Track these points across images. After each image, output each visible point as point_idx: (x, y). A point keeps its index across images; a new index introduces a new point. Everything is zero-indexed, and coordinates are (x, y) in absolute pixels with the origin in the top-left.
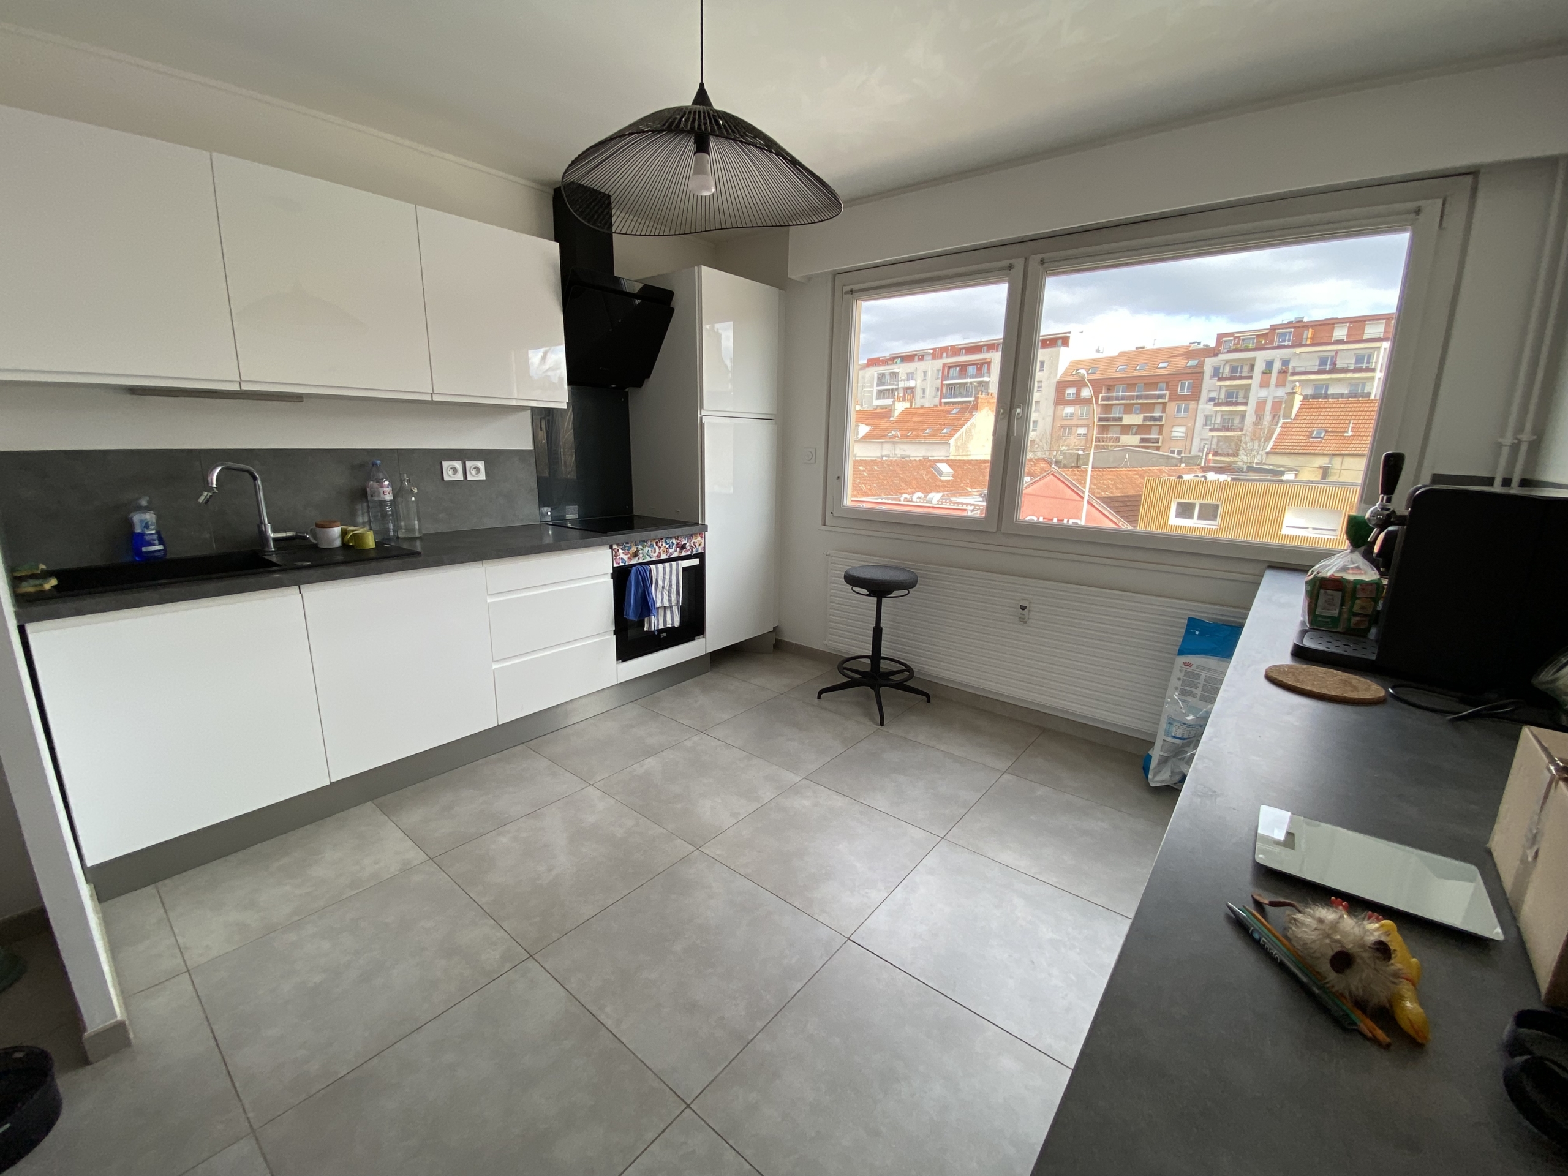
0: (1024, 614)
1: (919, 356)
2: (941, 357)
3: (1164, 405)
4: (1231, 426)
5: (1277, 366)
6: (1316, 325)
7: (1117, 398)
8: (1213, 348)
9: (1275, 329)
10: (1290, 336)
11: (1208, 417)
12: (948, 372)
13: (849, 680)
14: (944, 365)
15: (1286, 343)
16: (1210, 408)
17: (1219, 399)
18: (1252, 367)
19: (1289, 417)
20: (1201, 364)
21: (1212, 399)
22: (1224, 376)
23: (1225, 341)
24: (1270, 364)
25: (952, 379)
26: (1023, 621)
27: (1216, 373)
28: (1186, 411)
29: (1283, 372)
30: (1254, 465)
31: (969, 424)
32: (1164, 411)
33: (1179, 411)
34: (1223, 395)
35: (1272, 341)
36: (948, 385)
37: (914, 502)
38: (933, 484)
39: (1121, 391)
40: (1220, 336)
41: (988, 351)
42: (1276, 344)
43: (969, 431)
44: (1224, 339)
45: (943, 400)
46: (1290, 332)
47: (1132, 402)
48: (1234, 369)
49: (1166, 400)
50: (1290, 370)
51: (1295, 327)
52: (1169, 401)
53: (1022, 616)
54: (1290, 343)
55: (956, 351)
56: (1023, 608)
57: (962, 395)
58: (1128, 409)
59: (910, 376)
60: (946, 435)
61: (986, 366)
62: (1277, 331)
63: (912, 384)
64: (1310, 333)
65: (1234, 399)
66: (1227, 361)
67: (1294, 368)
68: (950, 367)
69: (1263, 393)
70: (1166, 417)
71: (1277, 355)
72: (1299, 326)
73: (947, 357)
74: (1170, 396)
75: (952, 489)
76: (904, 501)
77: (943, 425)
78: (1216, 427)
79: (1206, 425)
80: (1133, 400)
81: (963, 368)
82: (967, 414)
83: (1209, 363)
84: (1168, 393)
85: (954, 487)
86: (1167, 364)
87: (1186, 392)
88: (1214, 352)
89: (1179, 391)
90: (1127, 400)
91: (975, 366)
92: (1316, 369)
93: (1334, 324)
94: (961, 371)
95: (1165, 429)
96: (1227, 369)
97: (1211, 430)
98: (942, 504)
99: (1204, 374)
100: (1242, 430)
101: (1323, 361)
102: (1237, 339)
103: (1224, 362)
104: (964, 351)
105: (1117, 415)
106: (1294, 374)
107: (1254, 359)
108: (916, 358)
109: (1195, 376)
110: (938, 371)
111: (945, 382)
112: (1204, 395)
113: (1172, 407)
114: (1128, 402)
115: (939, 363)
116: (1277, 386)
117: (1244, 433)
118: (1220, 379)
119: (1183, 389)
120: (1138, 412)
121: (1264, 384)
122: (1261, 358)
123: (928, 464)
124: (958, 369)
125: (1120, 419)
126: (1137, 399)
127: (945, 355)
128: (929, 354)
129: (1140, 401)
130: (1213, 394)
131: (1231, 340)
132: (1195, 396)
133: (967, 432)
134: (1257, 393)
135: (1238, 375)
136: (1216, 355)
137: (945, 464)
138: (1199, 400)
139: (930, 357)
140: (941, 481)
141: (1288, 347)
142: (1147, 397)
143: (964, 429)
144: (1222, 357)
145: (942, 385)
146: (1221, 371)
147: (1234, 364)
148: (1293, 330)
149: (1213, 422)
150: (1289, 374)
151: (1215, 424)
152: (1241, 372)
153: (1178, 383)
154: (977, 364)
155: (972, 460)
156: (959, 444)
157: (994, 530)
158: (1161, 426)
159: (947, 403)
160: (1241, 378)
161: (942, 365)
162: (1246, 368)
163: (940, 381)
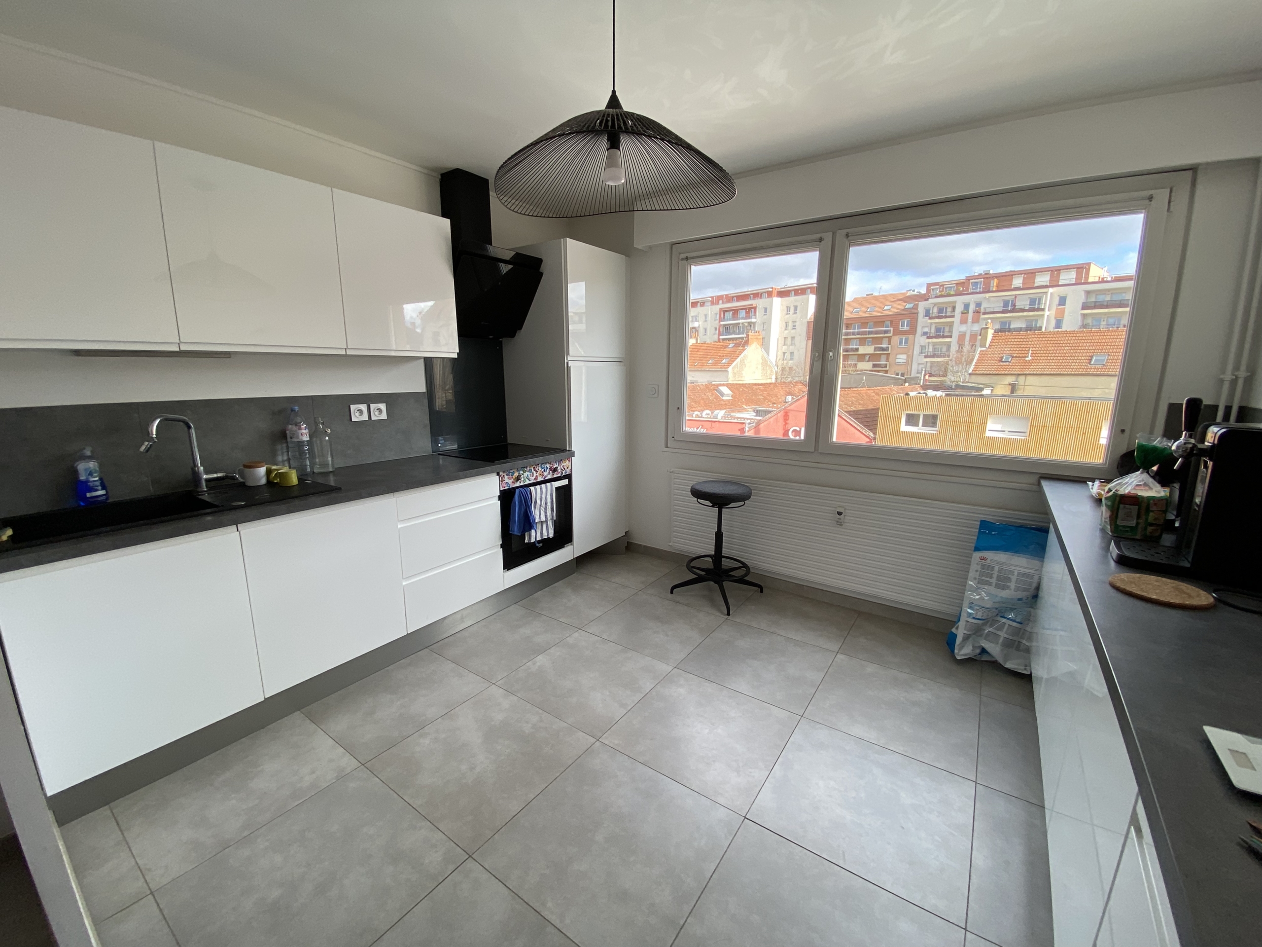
0: (840, 519)
1: (701, 303)
2: (718, 303)
3: (890, 338)
4: (940, 354)
5: (972, 307)
6: (1000, 276)
7: (854, 334)
8: (924, 295)
9: (969, 280)
10: (980, 285)
11: (923, 347)
12: (724, 315)
13: (697, 576)
14: (721, 309)
15: (978, 290)
16: (924, 340)
17: (930, 333)
18: (954, 308)
19: (985, 346)
20: (916, 307)
21: (925, 334)
22: (933, 316)
23: (933, 289)
24: (967, 306)
25: (728, 320)
26: (840, 523)
27: (927, 314)
28: (906, 343)
29: (977, 312)
30: (961, 384)
31: (742, 355)
32: (889, 343)
33: (901, 343)
34: (933, 330)
35: (968, 289)
36: (724, 325)
37: (704, 418)
38: (719, 404)
39: (856, 328)
40: (929, 285)
41: (754, 298)
42: (970, 291)
43: (742, 361)
44: (932, 287)
45: (721, 337)
46: (981, 282)
47: (865, 336)
48: (940, 310)
49: (891, 335)
50: (982, 310)
51: (984, 278)
52: (893, 335)
53: (840, 521)
54: (981, 290)
55: (729, 299)
56: (840, 514)
57: (734, 333)
58: (863, 342)
59: (694, 319)
60: (725, 364)
61: (753, 310)
62: (971, 281)
63: (696, 324)
64: (995, 282)
65: (942, 333)
66: (935, 304)
67: (985, 308)
68: (725, 311)
69: (963, 328)
70: (891, 347)
71: (972, 299)
72: (987, 277)
73: (723, 303)
74: (894, 331)
75: (732, 406)
76: (696, 417)
77: (722, 357)
78: (929, 354)
79: (922, 353)
80: (866, 335)
81: (735, 312)
82: (741, 348)
83: (922, 306)
84: (892, 329)
85: (733, 405)
86: (890, 307)
87: (905, 328)
88: (924, 298)
89: (900, 327)
90: (861, 335)
91: (745, 311)
92: (1001, 309)
93: (1012, 275)
94: (733, 314)
95: (891, 357)
96: (935, 310)
97: (926, 357)
98: (725, 419)
99: (919, 314)
100: (949, 356)
101: (1006, 304)
102: (942, 288)
103: (933, 305)
104: (735, 298)
105: (855, 347)
106: (985, 313)
107: (955, 302)
108: (699, 304)
109: (912, 315)
110: (716, 314)
111: (722, 323)
112: (919, 330)
113: (896, 340)
114: (863, 336)
115: (717, 308)
116: (973, 322)
117: (950, 359)
118: (930, 318)
119: (903, 325)
120: (870, 344)
121: (964, 321)
122: (960, 301)
123: (713, 388)
124: (731, 312)
125: (857, 350)
126: (869, 334)
127: (721, 302)
128: (708, 301)
129: (872, 336)
130: (926, 330)
131: (937, 288)
132: (913, 331)
133: (741, 361)
134: (959, 328)
135: (944, 314)
136: (927, 300)
137: (726, 387)
138: (915, 334)
139: (709, 303)
140: (723, 400)
141: (980, 293)
142: (877, 332)
143: (738, 360)
144: (931, 301)
145: (719, 325)
146: (931, 312)
147: (941, 306)
148: (983, 280)
149: (927, 350)
150: (981, 313)
151: (928, 352)
152: (946, 312)
153: (899, 321)
154: (746, 309)
155: (746, 384)
156: (735, 371)
157: (813, 450)
158: (888, 355)
159: (724, 340)
160: (946, 317)
161: (718, 310)
162: (949, 310)
163: (718, 321)
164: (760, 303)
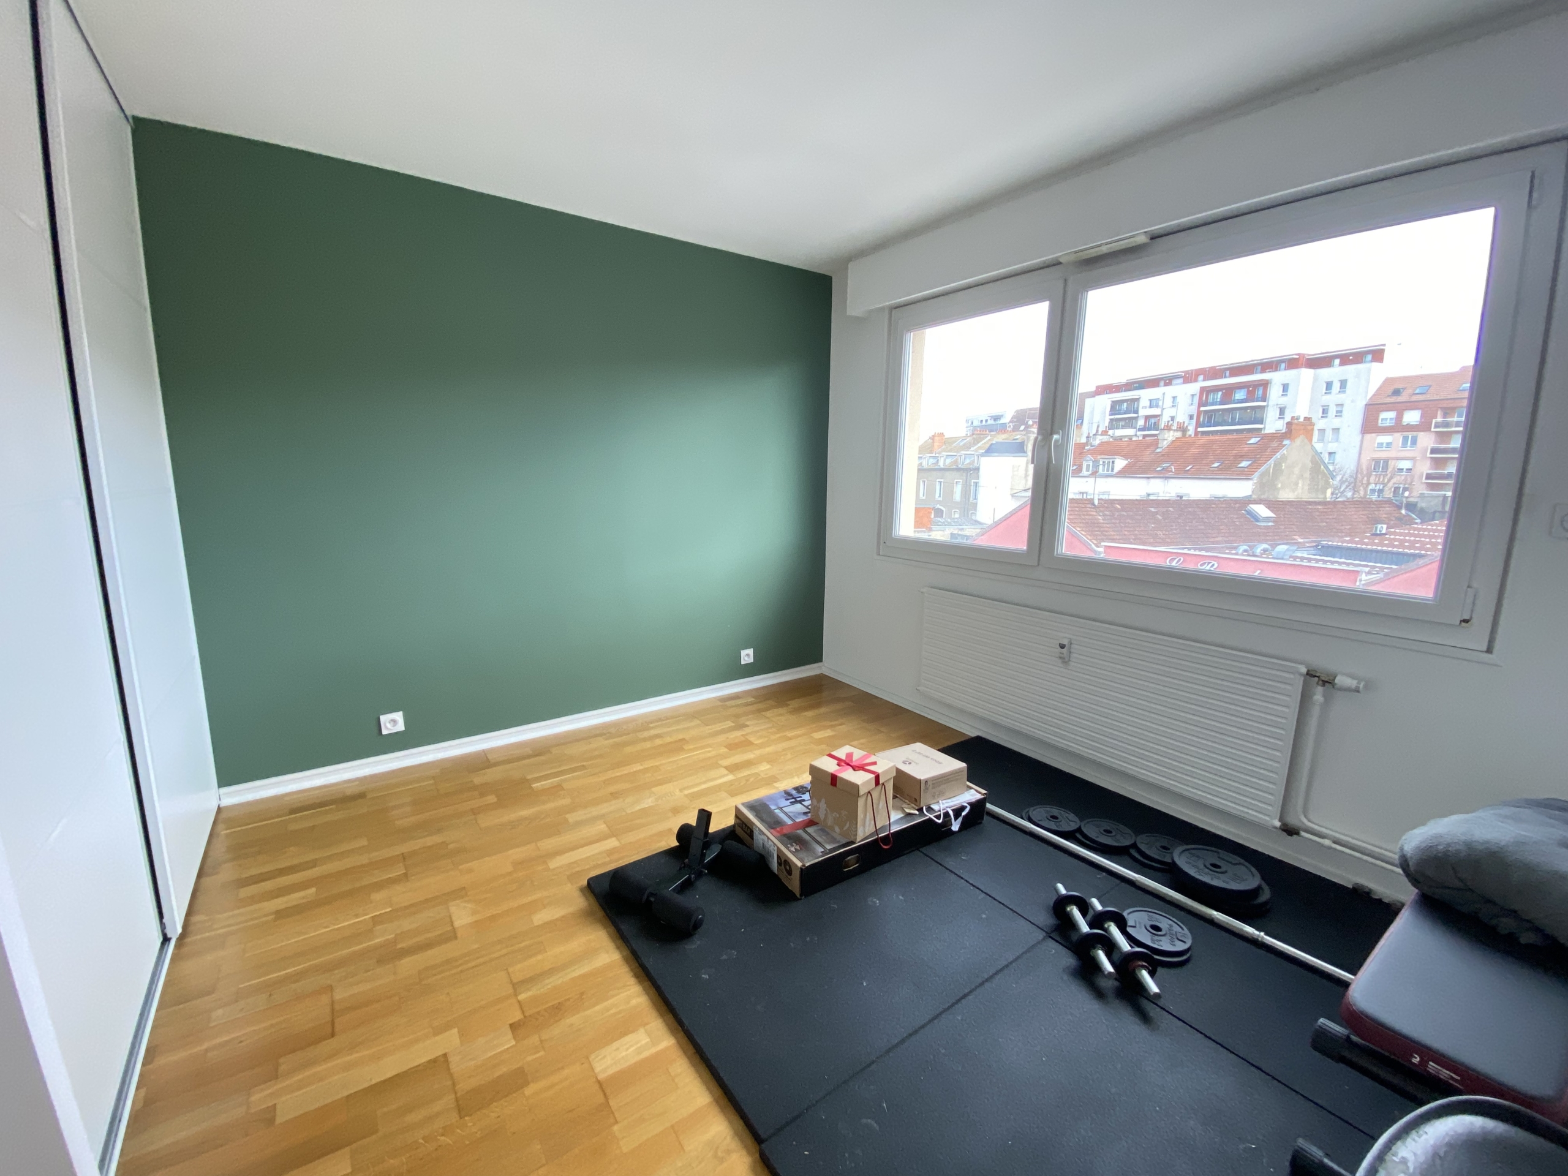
1: (1165, 381)
2: (1196, 380)
12: (1207, 397)
14: (1202, 389)
25: (1213, 404)
31: (1278, 455)
36: (1206, 412)
39: (1456, 417)
41: (1263, 371)
43: (1277, 465)
45: (1200, 429)
55: (1216, 372)
59: (1153, 403)
60: (1247, 469)
61: (1261, 388)
63: (1155, 411)
68: (1209, 391)
73: (1204, 380)
77: (1242, 457)
81: (1228, 392)
91: (1246, 390)
94: (1225, 395)
104: (1228, 372)
108: (1162, 383)
110: (1193, 395)
111: (1202, 409)
115: (1195, 388)
123: (1235, 505)
124: (1221, 393)
127: (1201, 378)
128: (1178, 378)
133: (1275, 465)
137: (1261, 506)
139: (1181, 381)
140: (1263, 526)
143: (1272, 462)
145: (1199, 413)
154: (1250, 386)
156: (1264, 481)
159: (1204, 433)
161: (1197, 389)
163: (1196, 407)
164: (1277, 378)
